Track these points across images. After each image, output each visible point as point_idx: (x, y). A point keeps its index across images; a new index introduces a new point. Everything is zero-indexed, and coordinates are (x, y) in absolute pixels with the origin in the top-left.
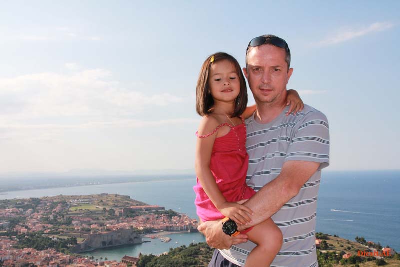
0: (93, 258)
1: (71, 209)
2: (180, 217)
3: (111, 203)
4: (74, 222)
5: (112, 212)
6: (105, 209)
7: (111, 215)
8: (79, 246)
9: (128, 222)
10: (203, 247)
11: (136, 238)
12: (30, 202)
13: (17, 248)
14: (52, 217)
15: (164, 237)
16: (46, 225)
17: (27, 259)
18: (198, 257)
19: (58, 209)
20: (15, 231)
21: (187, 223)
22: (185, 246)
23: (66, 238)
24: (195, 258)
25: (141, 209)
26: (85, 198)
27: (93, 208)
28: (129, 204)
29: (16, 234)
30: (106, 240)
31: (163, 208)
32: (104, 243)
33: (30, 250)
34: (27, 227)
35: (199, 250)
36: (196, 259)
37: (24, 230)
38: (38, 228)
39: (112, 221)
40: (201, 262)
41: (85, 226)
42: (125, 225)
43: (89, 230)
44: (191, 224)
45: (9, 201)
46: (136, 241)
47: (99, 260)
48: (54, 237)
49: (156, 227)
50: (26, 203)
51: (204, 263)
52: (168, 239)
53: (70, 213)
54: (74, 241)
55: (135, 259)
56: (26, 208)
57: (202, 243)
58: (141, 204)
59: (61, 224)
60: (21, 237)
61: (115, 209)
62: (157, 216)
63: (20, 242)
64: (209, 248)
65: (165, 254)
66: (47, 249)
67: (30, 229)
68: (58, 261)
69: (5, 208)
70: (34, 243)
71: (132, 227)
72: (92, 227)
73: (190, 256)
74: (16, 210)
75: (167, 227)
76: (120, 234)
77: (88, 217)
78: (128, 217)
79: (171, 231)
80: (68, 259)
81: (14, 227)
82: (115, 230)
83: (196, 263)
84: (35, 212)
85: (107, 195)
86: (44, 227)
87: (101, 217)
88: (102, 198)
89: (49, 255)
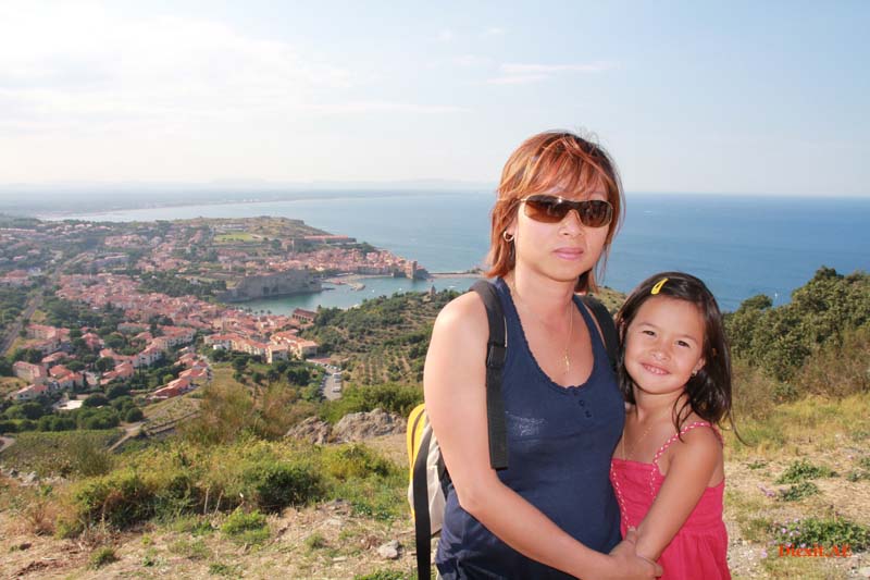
0: (250, 311)
1: (215, 239)
2: (379, 253)
3: (275, 231)
4: (221, 258)
5: (277, 244)
6: (266, 239)
7: (275, 247)
8: (230, 291)
9: (301, 259)
10: (413, 299)
11: (312, 283)
12: (155, 226)
13: (141, 292)
14: (188, 250)
15: (353, 282)
16: (181, 261)
17: (155, 308)
18: (405, 313)
19: (197, 238)
20: (138, 268)
21: (390, 262)
22: (385, 297)
23: (210, 280)
24: (399, 313)
25: (320, 241)
26: (237, 222)
27: (249, 237)
28: (301, 232)
29: (138, 272)
30: (268, 285)
31: (354, 240)
32: (266, 289)
33: (161, 295)
34: (153, 263)
35: (407, 302)
36: (402, 315)
37: (149, 267)
38: (169, 265)
39: (276, 257)
40: (409, 319)
41: (237, 263)
42: (297, 263)
43: (243, 270)
44: (395, 265)
45: (126, 224)
46: (311, 288)
47: (259, 314)
48: (192, 279)
49: (343, 267)
50: (151, 228)
51: (413, 321)
52: (360, 285)
53: (214, 244)
54: (223, 285)
55: (311, 314)
56: (151, 235)
57: (411, 293)
58: (320, 233)
59: (202, 260)
60: (147, 277)
61: (281, 240)
62: (344, 251)
63: (146, 284)
64: (421, 301)
65: (355, 306)
66: (184, 295)
67: (158, 266)
68: (201, 313)
69: (121, 234)
70: (165, 286)
71: (306, 267)
72: (248, 265)
73: (393, 311)
74: (136, 238)
75: (359, 268)
76: (289, 277)
77: (242, 251)
78: (300, 251)
79: (365, 274)
80: (214, 310)
81: (136, 263)
82: (281, 270)
83: (401, 321)
84: (163, 241)
85: (269, 218)
86: (178, 264)
87: (260, 252)
88: (261, 223)
89: (186, 304)
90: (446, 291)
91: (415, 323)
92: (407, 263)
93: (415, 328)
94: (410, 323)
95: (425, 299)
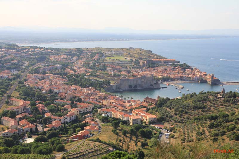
0: (122, 97)
1: (105, 59)
2: (192, 69)
3: (137, 56)
4: (108, 69)
5: (137, 62)
6: (132, 60)
7: (136, 64)
8: (112, 86)
9: (149, 71)
10: (211, 95)
11: (155, 84)
12: (75, 51)
13: (67, 84)
14: (91, 64)
15: (179, 85)
16: (87, 69)
17: (74, 93)
18: (206, 103)
19: (96, 58)
20: (65, 72)
21: (198, 74)
22: (195, 94)
23: (102, 80)
24: (203, 103)
25: (160, 62)
26: (117, 50)
27: (122, 59)
28: (150, 57)
29: (66, 74)
30: (132, 84)
31: (179, 62)
32: (130, 86)
33: (77, 87)
34: (73, 70)
35: (208, 97)
36: (205, 104)
37: (71, 72)
38: (81, 71)
39: (137, 70)
40: (209, 106)
41: (116, 72)
42: (147, 73)
43: (119, 76)
44: (201, 76)
45: (61, 49)
46: (155, 86)
47: (127, 99)
48: (93, 79)
49: (172, 76)
50: (73, 52)
51: (211, 108)
52: (181, 86)
53: (105, 61)
54: (109, 83)
55: (155, 100)
56: (73, 55)
57: (210, 92)
58: (160, 57)
59: (98, 69)
60: (70, 77)
61: (140, 60)
62: (173, 67)
63: (69, 80)
64: (216, 97)
65: (178, 97)
66: (88, 87)
67: (76, 71)
68: (96, 97)
69: (58, 54)
70: (79, 82)
71: (153, 75)
72: (122, 73)
73: (200, 101)
74: (65, 56)
75: (181, 77)
76: (143, 80)
77: (119, 65)
78: (149, 67)
79: (184, 80)
80: (103, 96)
81: (65, 69)
82: (139, 76)
83: (204, 107)
84: (79, 59)
85: (134, 49)
86: (86, 71)
87: (128, 66)
88: (130, 51)
89: (89, 91)
90: (231, 92)
91: (212, 109)
92: (208, 75)
93: (212, 112)
94: (210, 108)
95: (219, 96)
